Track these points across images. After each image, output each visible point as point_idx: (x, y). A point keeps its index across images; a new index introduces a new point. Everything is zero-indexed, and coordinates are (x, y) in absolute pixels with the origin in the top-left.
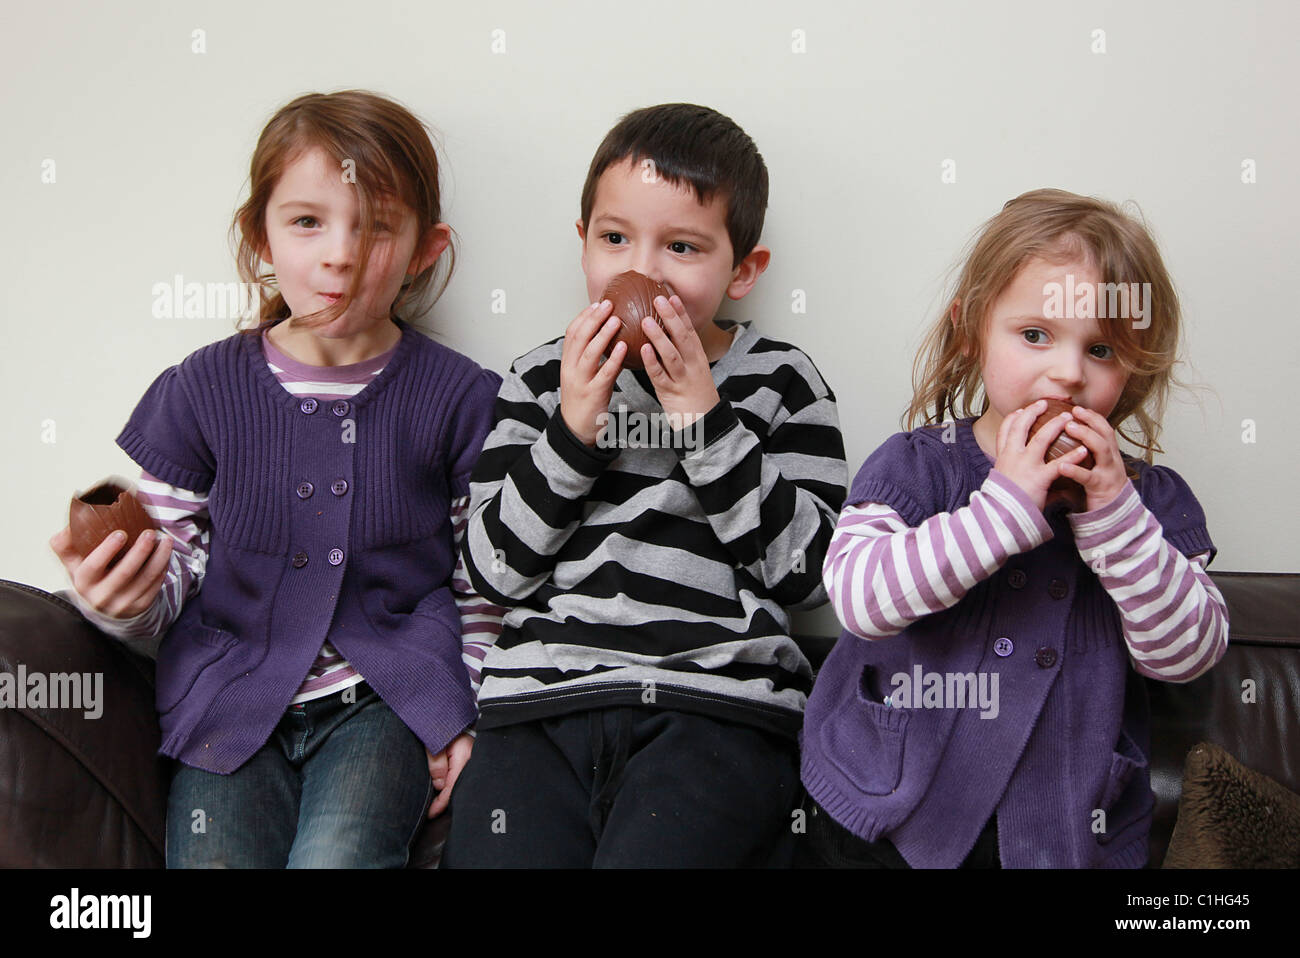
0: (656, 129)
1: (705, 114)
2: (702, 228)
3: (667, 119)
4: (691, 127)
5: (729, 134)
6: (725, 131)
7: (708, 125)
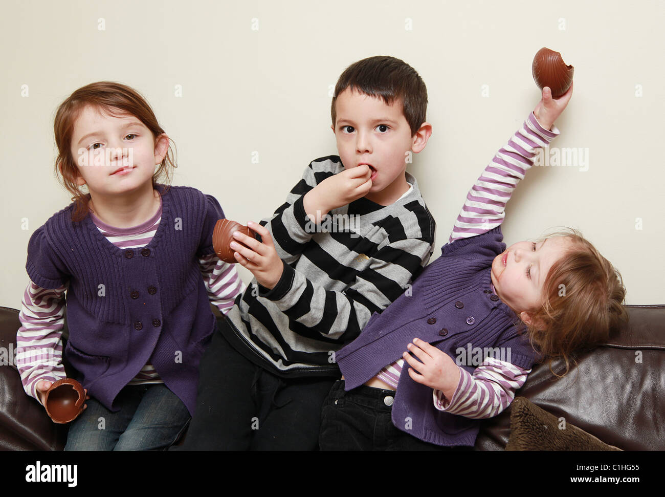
0: (360, 71)
1: (386, 60)
2: (390, 117)
3: (366, 65)
4: (378, 67)
5: (400, 68)
6: (397, 67)
7: (387, 65)
